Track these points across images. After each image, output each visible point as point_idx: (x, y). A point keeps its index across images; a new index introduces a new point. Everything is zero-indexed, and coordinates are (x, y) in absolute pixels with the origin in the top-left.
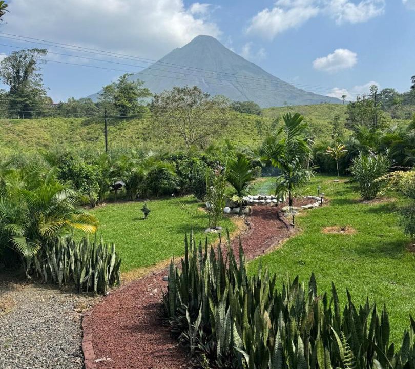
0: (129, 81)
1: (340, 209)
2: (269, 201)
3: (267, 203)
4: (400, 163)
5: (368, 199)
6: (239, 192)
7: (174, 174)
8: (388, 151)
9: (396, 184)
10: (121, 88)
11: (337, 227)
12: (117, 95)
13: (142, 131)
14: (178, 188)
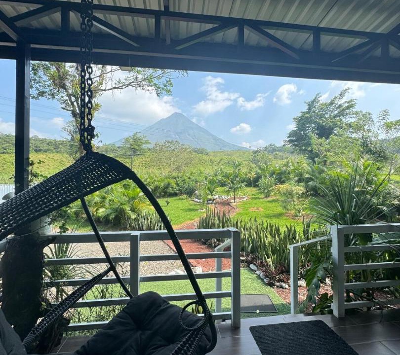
0: (138, 135)
1: (255, 201)
2: (224, 198)
3: (223, 199)
4: (280, 182)
5: (266, 197)
6: (212, 193)
7: (175, 185)
8: (274, 176)
9: (278, 190)
10: (134, 139)
11: (255, 208)
12: (131, 143)
13: (145, 162)
14: (178, 192)
